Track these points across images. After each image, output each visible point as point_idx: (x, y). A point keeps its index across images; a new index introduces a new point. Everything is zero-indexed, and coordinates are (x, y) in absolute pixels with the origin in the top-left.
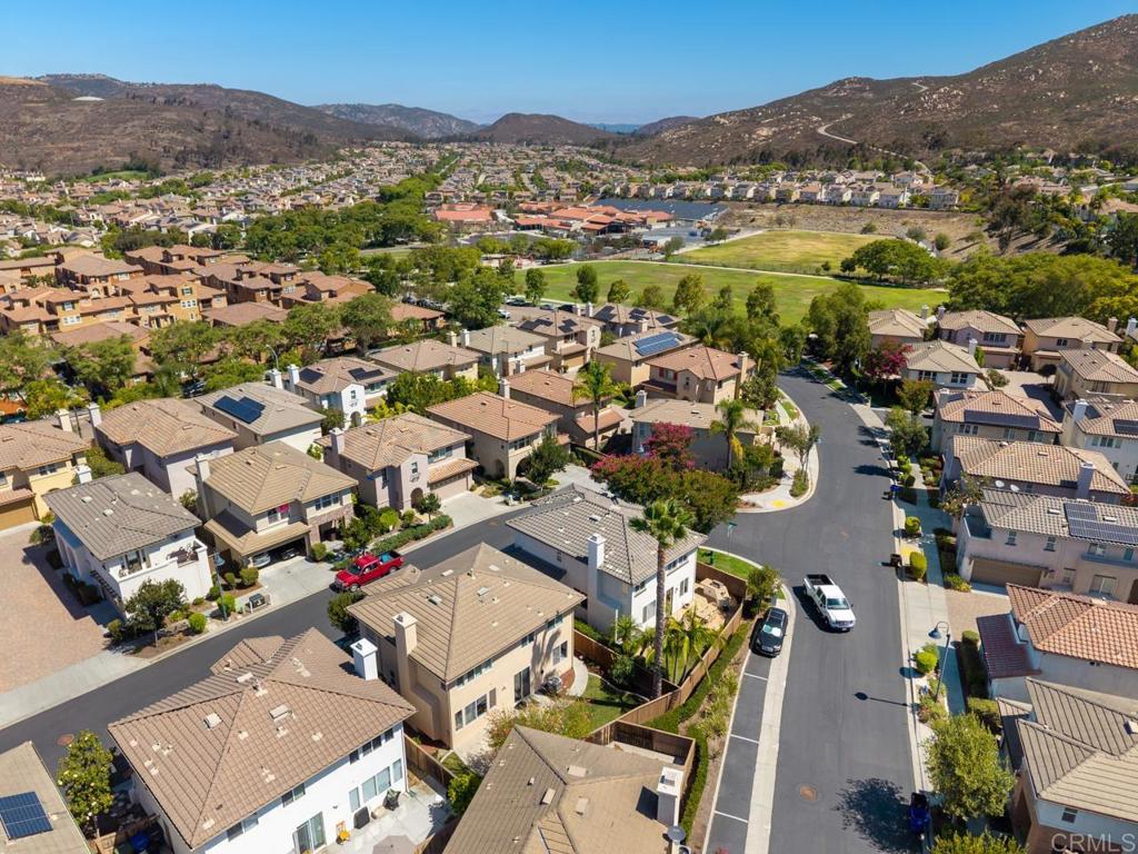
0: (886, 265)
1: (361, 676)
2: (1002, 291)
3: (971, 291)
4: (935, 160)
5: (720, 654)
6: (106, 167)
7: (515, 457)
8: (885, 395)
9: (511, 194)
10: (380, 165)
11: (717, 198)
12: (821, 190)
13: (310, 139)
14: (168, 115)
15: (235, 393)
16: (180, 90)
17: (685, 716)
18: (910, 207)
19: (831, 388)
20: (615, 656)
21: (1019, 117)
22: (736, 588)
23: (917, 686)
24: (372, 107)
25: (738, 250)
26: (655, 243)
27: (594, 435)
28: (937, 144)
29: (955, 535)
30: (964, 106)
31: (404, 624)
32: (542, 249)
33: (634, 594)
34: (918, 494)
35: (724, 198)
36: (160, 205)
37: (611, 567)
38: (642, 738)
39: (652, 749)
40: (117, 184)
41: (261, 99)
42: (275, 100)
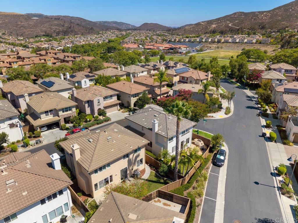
0: (250, 56)
1: (54, 168)
2: (290, 58)
3: (279, 59)
4: (262, 32)
5: (201, 165)
6: (38, 35)
7: (133, 100)
8: (253, 87)
9: (144, 41)
10: (110, 35)
11: (200, 42)
12: (230, 39)
13: (92, 29)
14: (55, 22)
15: (47, 80)
16: (59, 17)
17: (187, 188)
18: (256, 43)
19: (236, 85)
20: (161, 164)
21: (287, 21)
22: (207, 142)
23: (278, 180)
24: (109, 22)
25: (206, 54)
26: (183, 52)
27: (160, 95)
28: (263, 28)
29: (285, 127)
30: (270, 18)
31: (74, 149)
32: (151, 53)
33: (169, 142)
34: (269, 115)
35: (202, 42)
36: (50, 43)
37: (160, 132)
38: (169, 197)
39: (173, 202)
40: (41, 39)
41: (80, 19)
42: (84, 19)
